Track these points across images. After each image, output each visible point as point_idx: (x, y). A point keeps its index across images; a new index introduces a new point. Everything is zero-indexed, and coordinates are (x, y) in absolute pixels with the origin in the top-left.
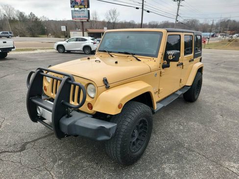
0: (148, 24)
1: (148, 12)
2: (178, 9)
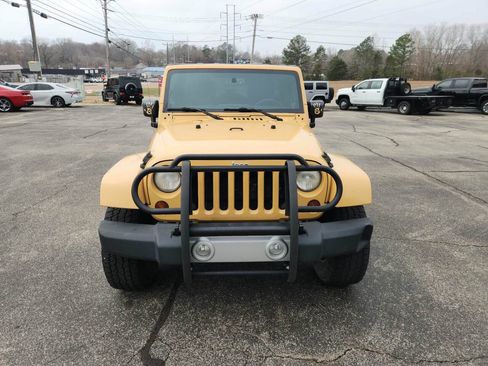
0: (19, 43)
1: (43, 15)
2: (106, 17)
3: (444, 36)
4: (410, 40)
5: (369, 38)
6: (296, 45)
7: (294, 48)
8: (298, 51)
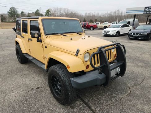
3: (58, 11)
4: (50, 11)
5: (38, 10)
6: (13, 10)
7: (12, 11)
8: (14, 12)
